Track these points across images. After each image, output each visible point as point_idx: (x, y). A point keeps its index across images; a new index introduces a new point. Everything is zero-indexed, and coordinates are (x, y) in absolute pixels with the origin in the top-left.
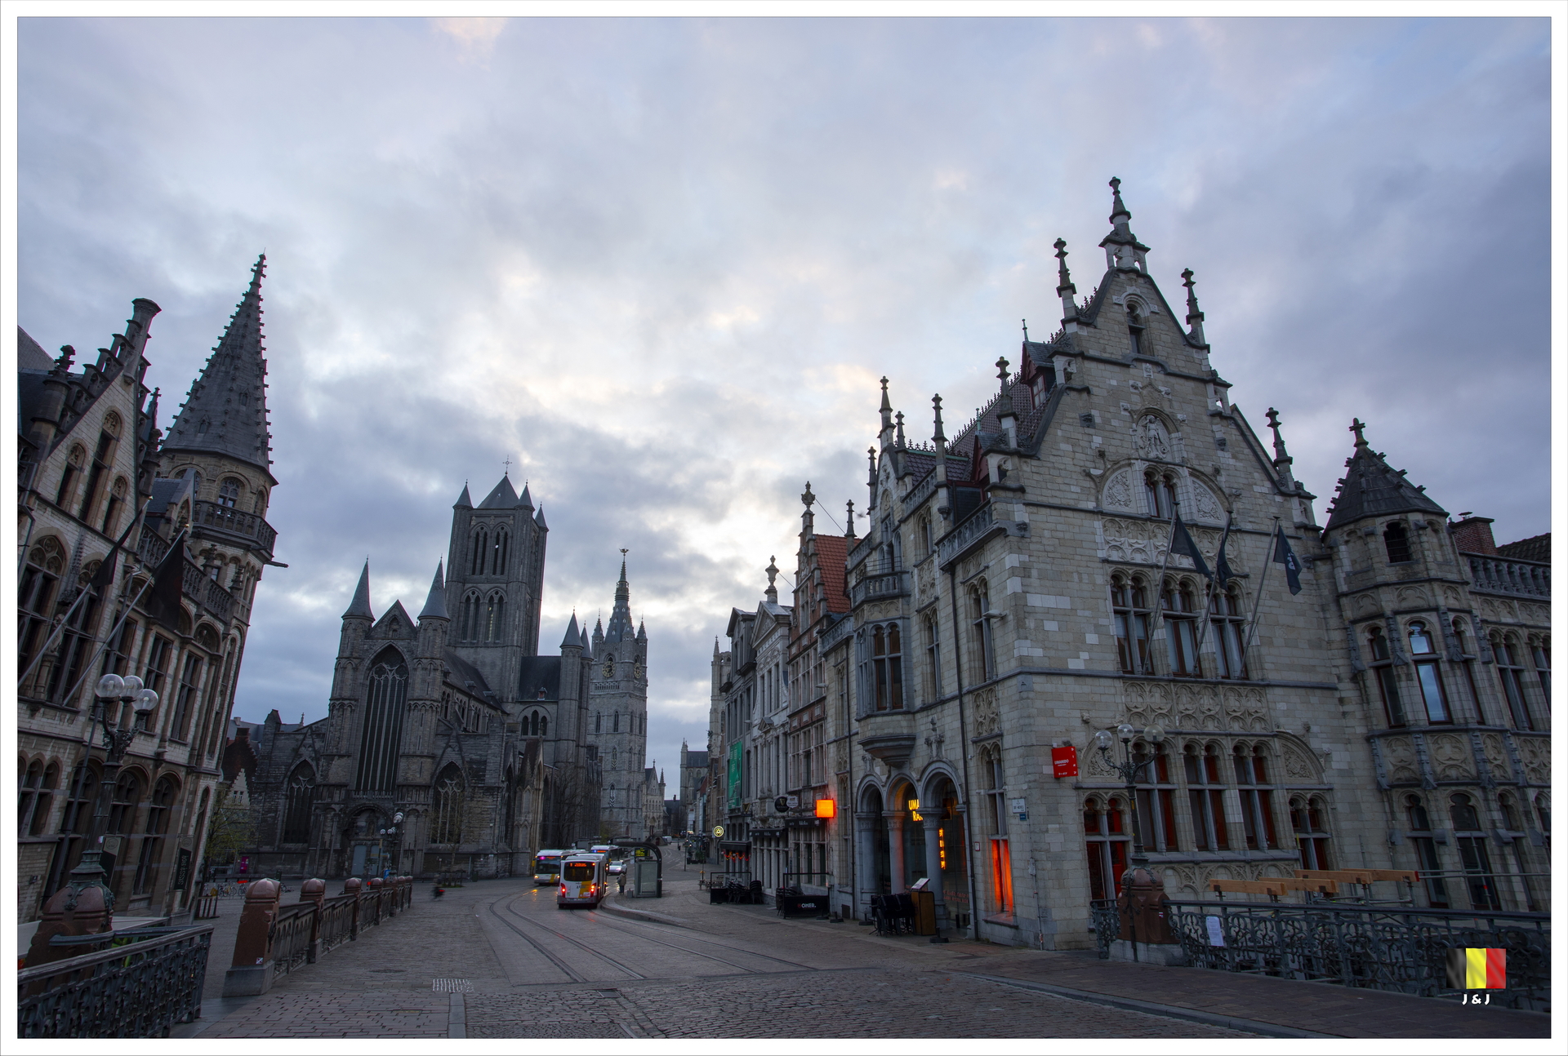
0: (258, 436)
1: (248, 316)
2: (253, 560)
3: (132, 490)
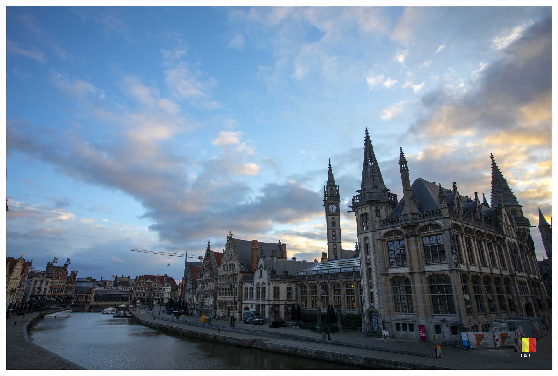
0: (513, 198)
1: (496, 169)
2: (527, 227)
3: (512, 227)
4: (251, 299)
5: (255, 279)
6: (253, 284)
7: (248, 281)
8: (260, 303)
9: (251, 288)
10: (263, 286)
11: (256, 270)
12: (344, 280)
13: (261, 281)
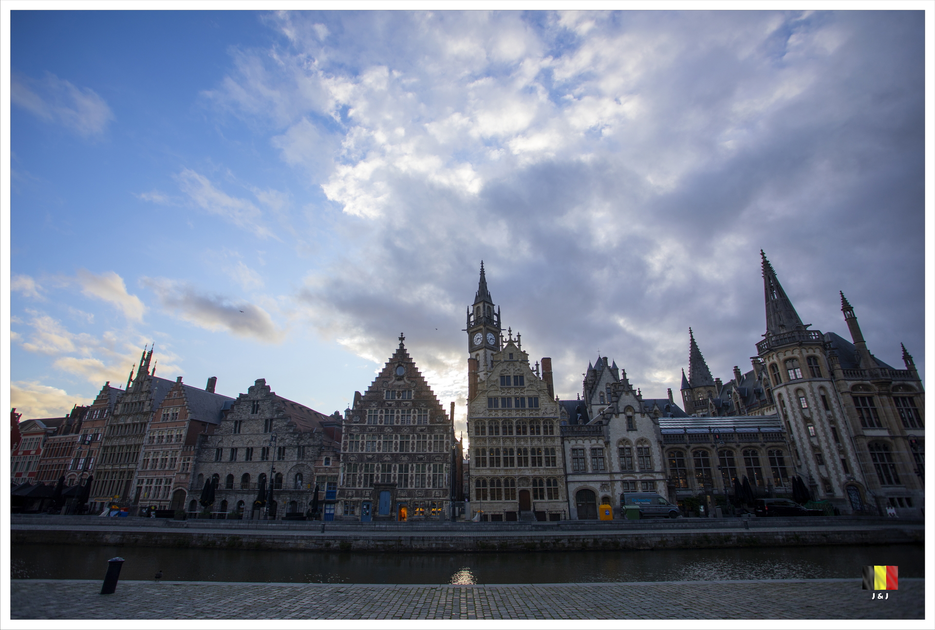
4: (600, 472)
5: (612, 433)
6: (607, 443)
7: (584, 436)
8: (638, 478)
9: (593, 450)
10: (640, 446)
11: (614, 416)
12: (743, 445)
13: (633, 437)
